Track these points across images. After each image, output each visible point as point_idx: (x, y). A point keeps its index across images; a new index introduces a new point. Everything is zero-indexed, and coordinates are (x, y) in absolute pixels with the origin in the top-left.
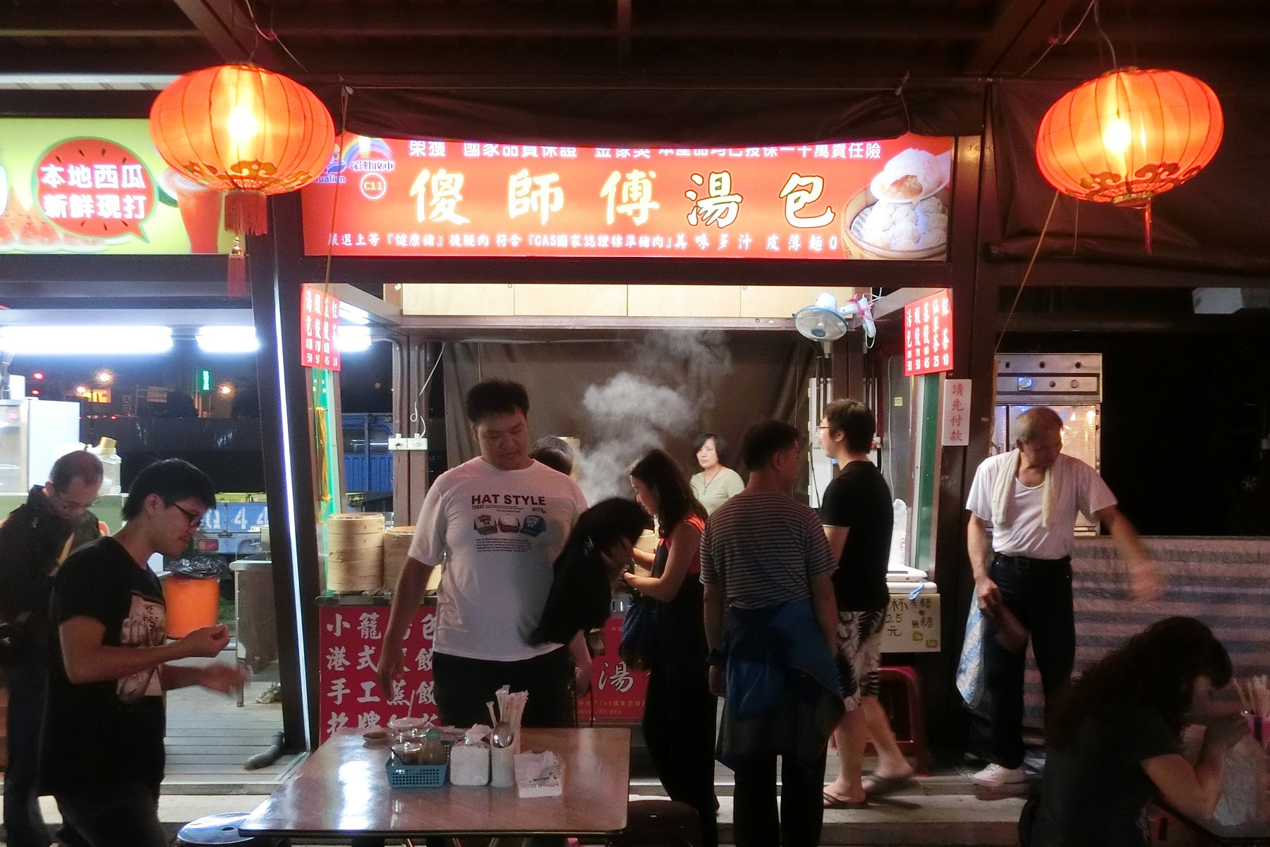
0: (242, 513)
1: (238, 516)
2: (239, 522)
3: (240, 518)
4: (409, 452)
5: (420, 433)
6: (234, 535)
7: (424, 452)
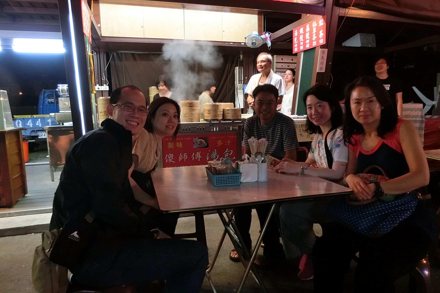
0: (30, 121)
1: (29, 122)
2: (29, 125)
3: (30, 123)
4: (102, 91)
5: (106, 84)
6: (28, 129)
7: (108, 91)
